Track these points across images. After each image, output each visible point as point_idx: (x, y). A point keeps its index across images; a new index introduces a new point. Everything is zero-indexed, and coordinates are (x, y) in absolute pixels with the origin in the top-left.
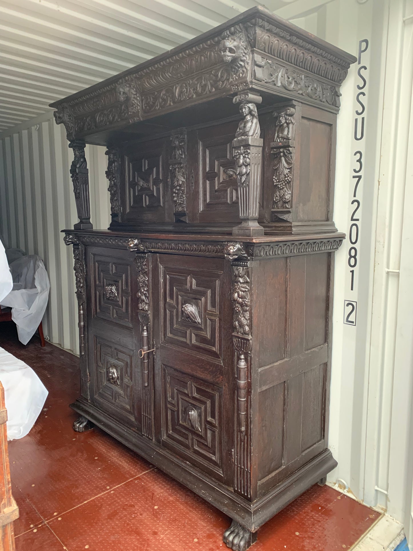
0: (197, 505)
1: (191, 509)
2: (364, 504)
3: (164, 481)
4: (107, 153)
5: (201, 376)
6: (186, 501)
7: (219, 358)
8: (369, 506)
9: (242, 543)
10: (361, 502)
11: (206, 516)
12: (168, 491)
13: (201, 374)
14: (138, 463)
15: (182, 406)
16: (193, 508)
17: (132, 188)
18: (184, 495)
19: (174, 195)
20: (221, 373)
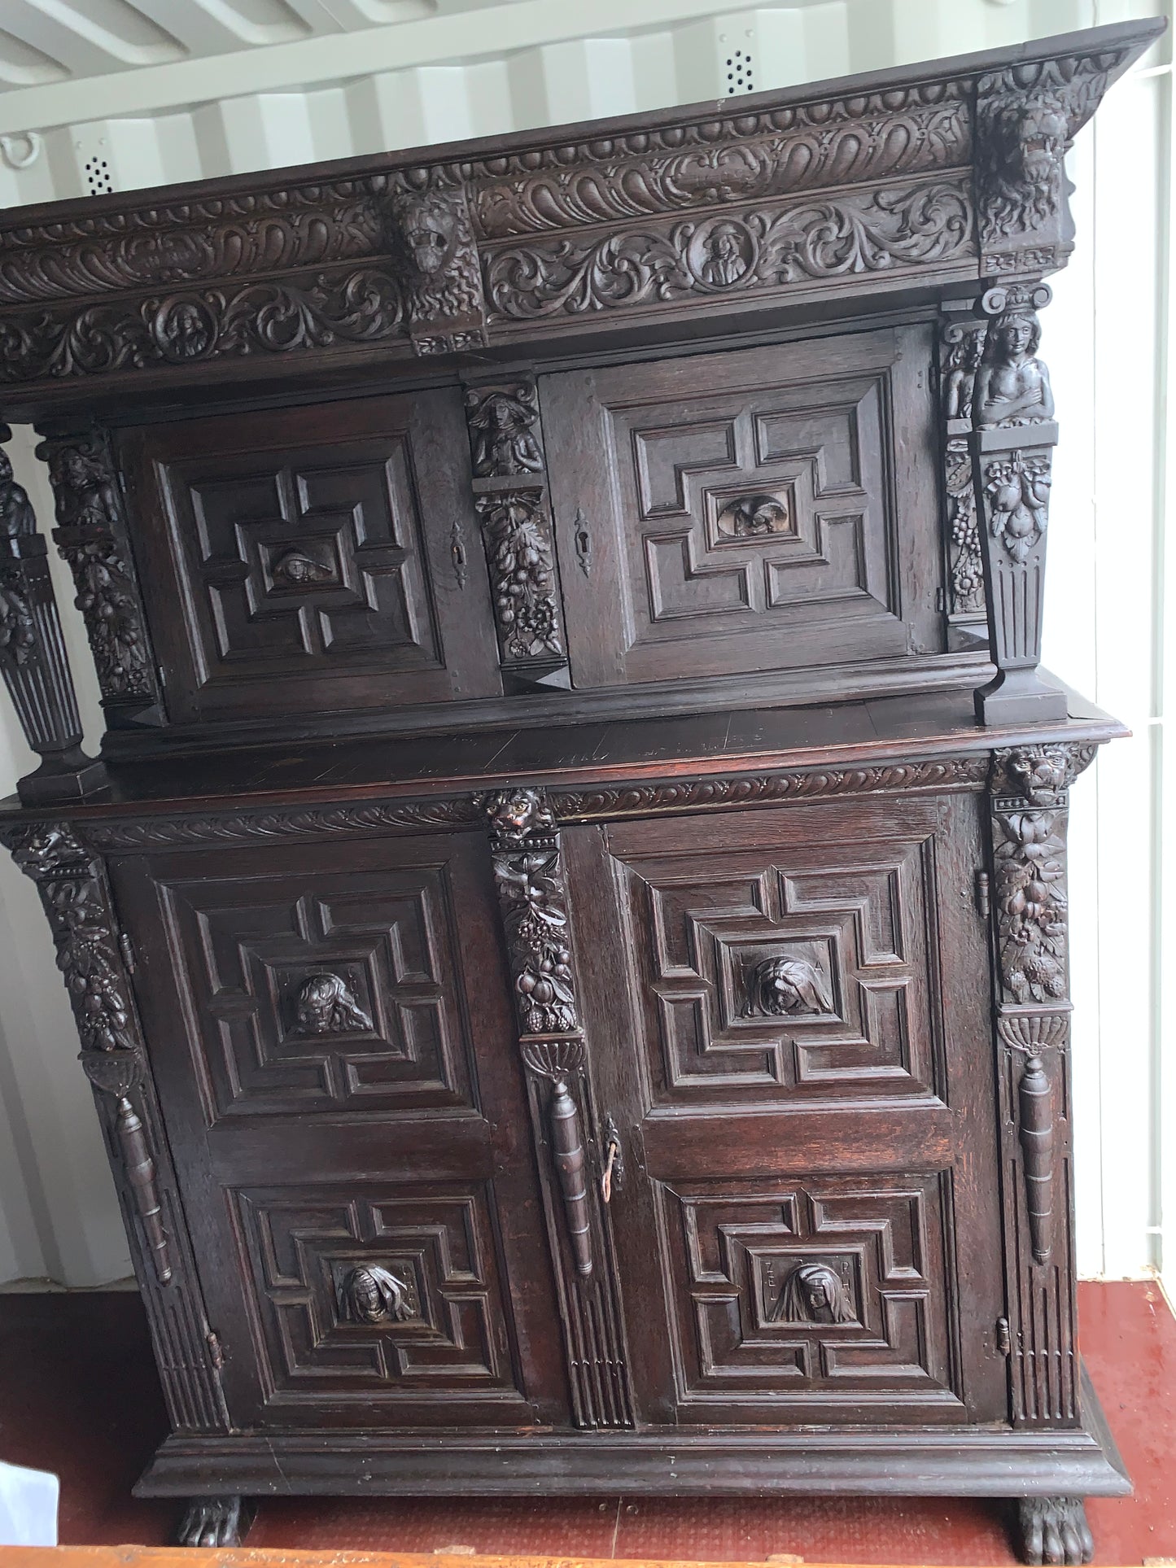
0: (857, 1525)
1: (858, 1548)
2: (1108, 1278)
3: (696, 1525)
4: (40, 453)
5: (855, 1165)
6: (819, 1536)
7: (924, 1090)
8: (1119, 1279)
9: (1087, 1540)
10: (1100, 1278)
11: (909, 1538)
12: (742, 1543)
13: (856, 1156)
14: (559, 1527)
15: (765, 1277)
16: (856, 1542)
17: (217, 588)
18: (793, 1523)
19: (504, 601)
20: (942, 1131)
